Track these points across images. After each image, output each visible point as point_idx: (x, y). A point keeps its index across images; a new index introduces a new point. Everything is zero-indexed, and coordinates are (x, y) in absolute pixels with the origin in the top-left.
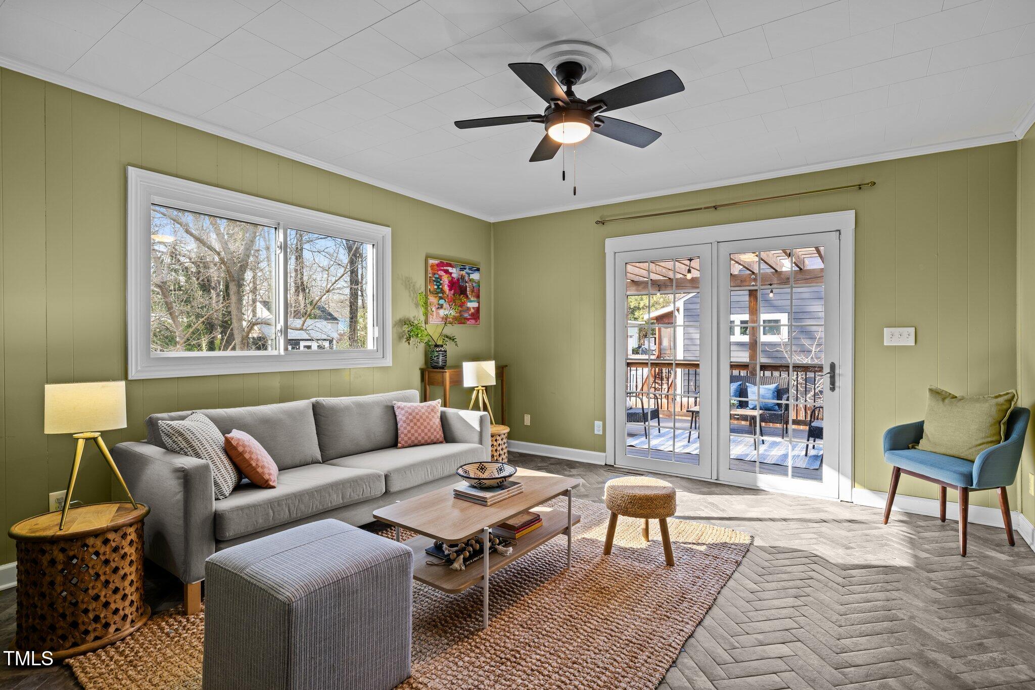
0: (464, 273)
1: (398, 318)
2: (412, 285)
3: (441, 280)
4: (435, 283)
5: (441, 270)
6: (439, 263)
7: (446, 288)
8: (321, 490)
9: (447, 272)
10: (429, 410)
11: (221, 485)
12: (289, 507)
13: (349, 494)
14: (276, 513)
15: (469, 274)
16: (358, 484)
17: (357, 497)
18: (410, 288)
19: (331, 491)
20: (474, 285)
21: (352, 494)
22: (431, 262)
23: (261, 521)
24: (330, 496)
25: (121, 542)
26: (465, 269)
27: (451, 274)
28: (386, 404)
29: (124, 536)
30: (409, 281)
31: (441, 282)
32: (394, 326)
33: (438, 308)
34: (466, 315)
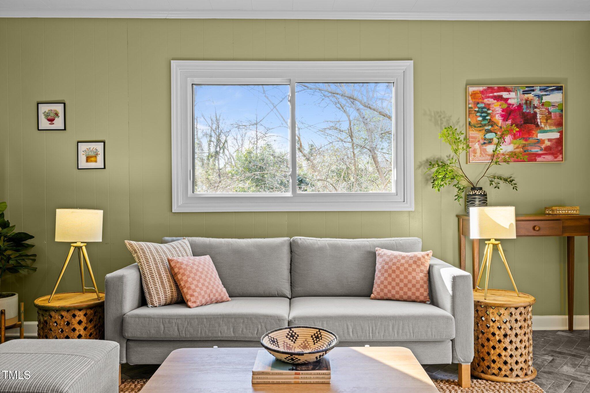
0: (530, 96)
1: (424, 158)
2: (444, 120)
3: (489, 109)
4: (478, 114)
5: (489, 97)
6: (485, 90)
7: (498, 119)
8: (211, 318)
9: (499, 98)
10: (411, 262)
11: (153, 296)
12: (178, 326)
13: (241, 330)
14: (166, 329)
15: (540, 97)
16: (253, 323)
17: (250, 335)
18: (441, 124)
19: (221, 322)
20: (551, 109)
21: (245, 330)
22: (471, 89)
23: (153, 331)
24: (219, 326)
25: (71, 320)
26: (533, 90)
27: (506, 100)
28: (369, 249)
29: (74, 316)
30: (440, 116)
31: (489, 112)
32: (418, 167)
33: (484, 143)
34: (536, 150)
